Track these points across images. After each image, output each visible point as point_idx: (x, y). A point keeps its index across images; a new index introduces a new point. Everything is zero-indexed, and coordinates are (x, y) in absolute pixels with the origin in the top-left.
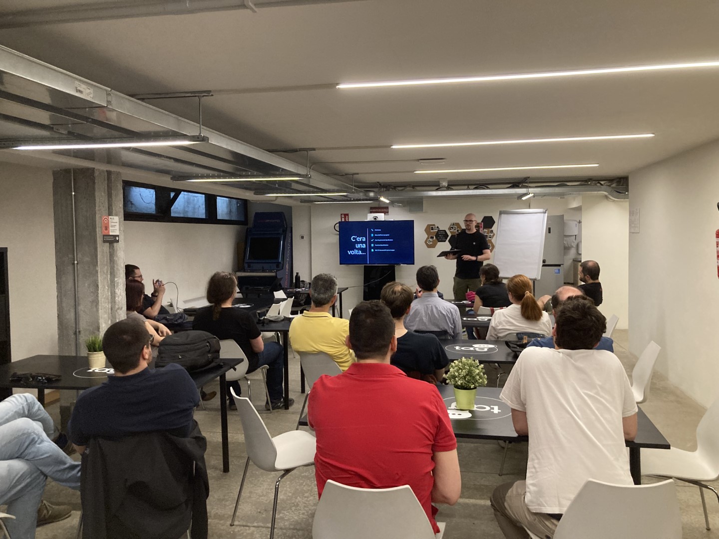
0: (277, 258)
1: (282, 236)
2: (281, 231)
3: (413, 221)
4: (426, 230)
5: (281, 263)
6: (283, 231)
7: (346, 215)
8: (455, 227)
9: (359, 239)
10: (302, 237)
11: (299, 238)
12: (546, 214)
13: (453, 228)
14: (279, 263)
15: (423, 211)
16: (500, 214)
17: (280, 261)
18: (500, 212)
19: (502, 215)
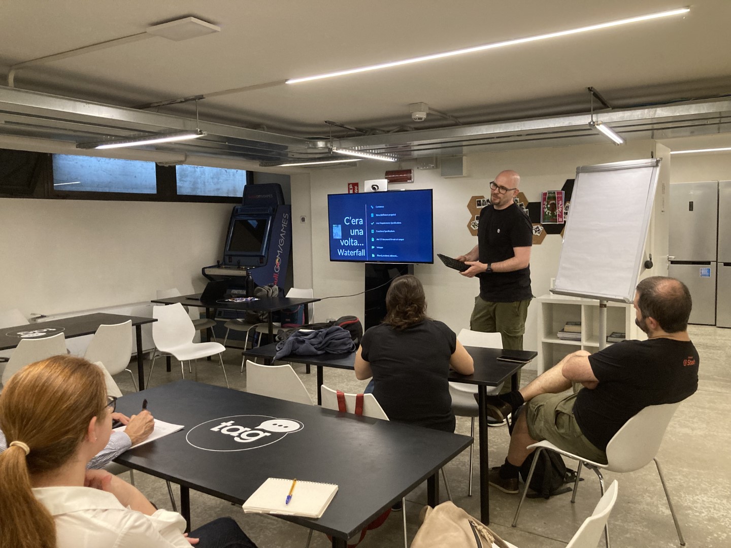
0: (260, 249)
1: (271, 217)
2: (270, 210)
3: (432, 190)
4: (469, 206)
6: (274, 210)
7: (355, 185)
9: (354, 221)
10: (303, 220)
11: (299, 220)
14: (263, 256)
15: (462, 174)
16: (578, 173)
17: (263, 254)
18: (578, 168)
19: (580, 174)
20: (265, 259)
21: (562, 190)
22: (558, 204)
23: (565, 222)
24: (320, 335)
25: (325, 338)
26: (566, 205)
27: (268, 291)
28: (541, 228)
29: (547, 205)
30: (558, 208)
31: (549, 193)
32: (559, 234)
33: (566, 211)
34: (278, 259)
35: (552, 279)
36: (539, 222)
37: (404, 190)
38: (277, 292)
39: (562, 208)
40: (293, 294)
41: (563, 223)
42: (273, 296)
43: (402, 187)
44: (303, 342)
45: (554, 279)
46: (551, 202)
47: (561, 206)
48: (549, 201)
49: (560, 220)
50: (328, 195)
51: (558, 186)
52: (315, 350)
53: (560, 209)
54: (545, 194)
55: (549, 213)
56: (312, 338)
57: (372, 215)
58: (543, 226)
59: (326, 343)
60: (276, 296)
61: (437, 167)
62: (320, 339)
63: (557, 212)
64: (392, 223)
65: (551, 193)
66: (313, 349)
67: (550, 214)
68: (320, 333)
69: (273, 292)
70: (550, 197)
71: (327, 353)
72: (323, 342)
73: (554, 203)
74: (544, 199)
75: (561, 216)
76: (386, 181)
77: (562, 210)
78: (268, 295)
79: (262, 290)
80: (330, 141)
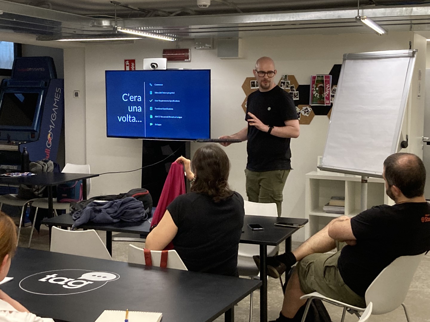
1: (43, 92)
2: (42, 84)
3: (210, 70)
4: (243, 87)
5: (36, 131)
7: (132, 61)
8: (288, 83)
9: (133, 98)
10: (76, 95)
11: (72, 95)
12: (414, 59)
13: (284, 83)
14: (34, 131)
15: (238, 56)
16: (344, 60)
17: (35, 129)
18: (344, 55)
19: (347, 61)
20: (36, 134)
21: (330, 74)
22: (326, 87)
23: (332, 104)
24: (116, 205)
25: (120, 207)
26: (333, 89)
27: (43, 167)
28: (310, 109)
29: (316, 88)
30: (326, 91)
31: (318, 77)
32: (326, 115)
33: (332, 94)
34: (50, 134)
35: (319, 157)
36: (308, 103)
37: (182, 69)
38: (52, 168)
39: (329, 91)
40: (69, 169)
41: (330, 105)
42: (48, 171)
43: (181, 66)
44: (100, 211)
45: (321, 157)
46: (319, 85)
47: (328, 89)
48: (318, 84)
49: (328, 102)
50: (106, 71)
51: (326, 71)
52: (111, 219)
53: (327, 92)
54: (314, 78)
55: (317, 95)
56: (108, 208)
57: (151, 93)
58: (312, 107)
59: (121, 212)
60: (52, 171)
61: (213, 47)
62: (116, 208)
63: (325, 94)
64: (171, 101)
65: (319, 77)
66: (109, 217)
67: (318, 97)
68: (115, 203)
69: (48, 167)
70: (318, 81)
71: (121, 221)
72: (118, 212)
73: (322, 86)
74: (313, 83)
75: (328, 99)
76: (165, 60)
77: (329, 93)
78: (43, 170)
79: (37, 165)
80: (114, 20)
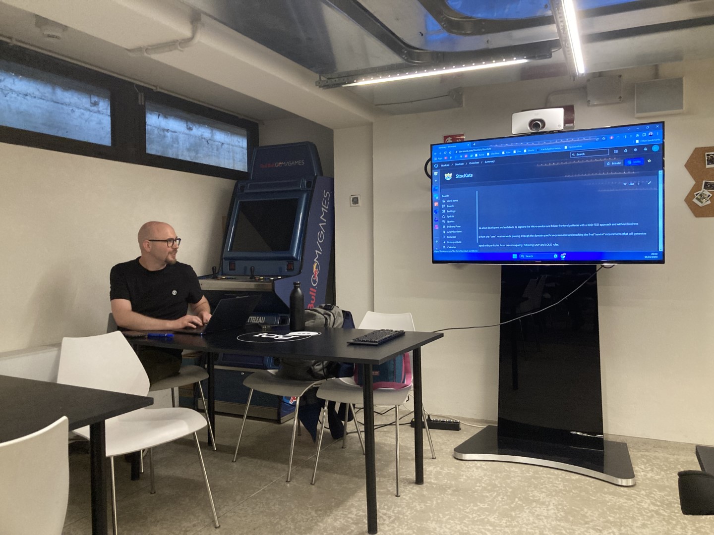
0: (288, 246)
1: (305, 196)
2: (300, 184)
5: (296, 259)
6: (309, 183)
10: (355, 201)
11: (348, 202)
14: (293, 258)
15: (681, 108)
34: (316, 264)
76: (561, 111)
